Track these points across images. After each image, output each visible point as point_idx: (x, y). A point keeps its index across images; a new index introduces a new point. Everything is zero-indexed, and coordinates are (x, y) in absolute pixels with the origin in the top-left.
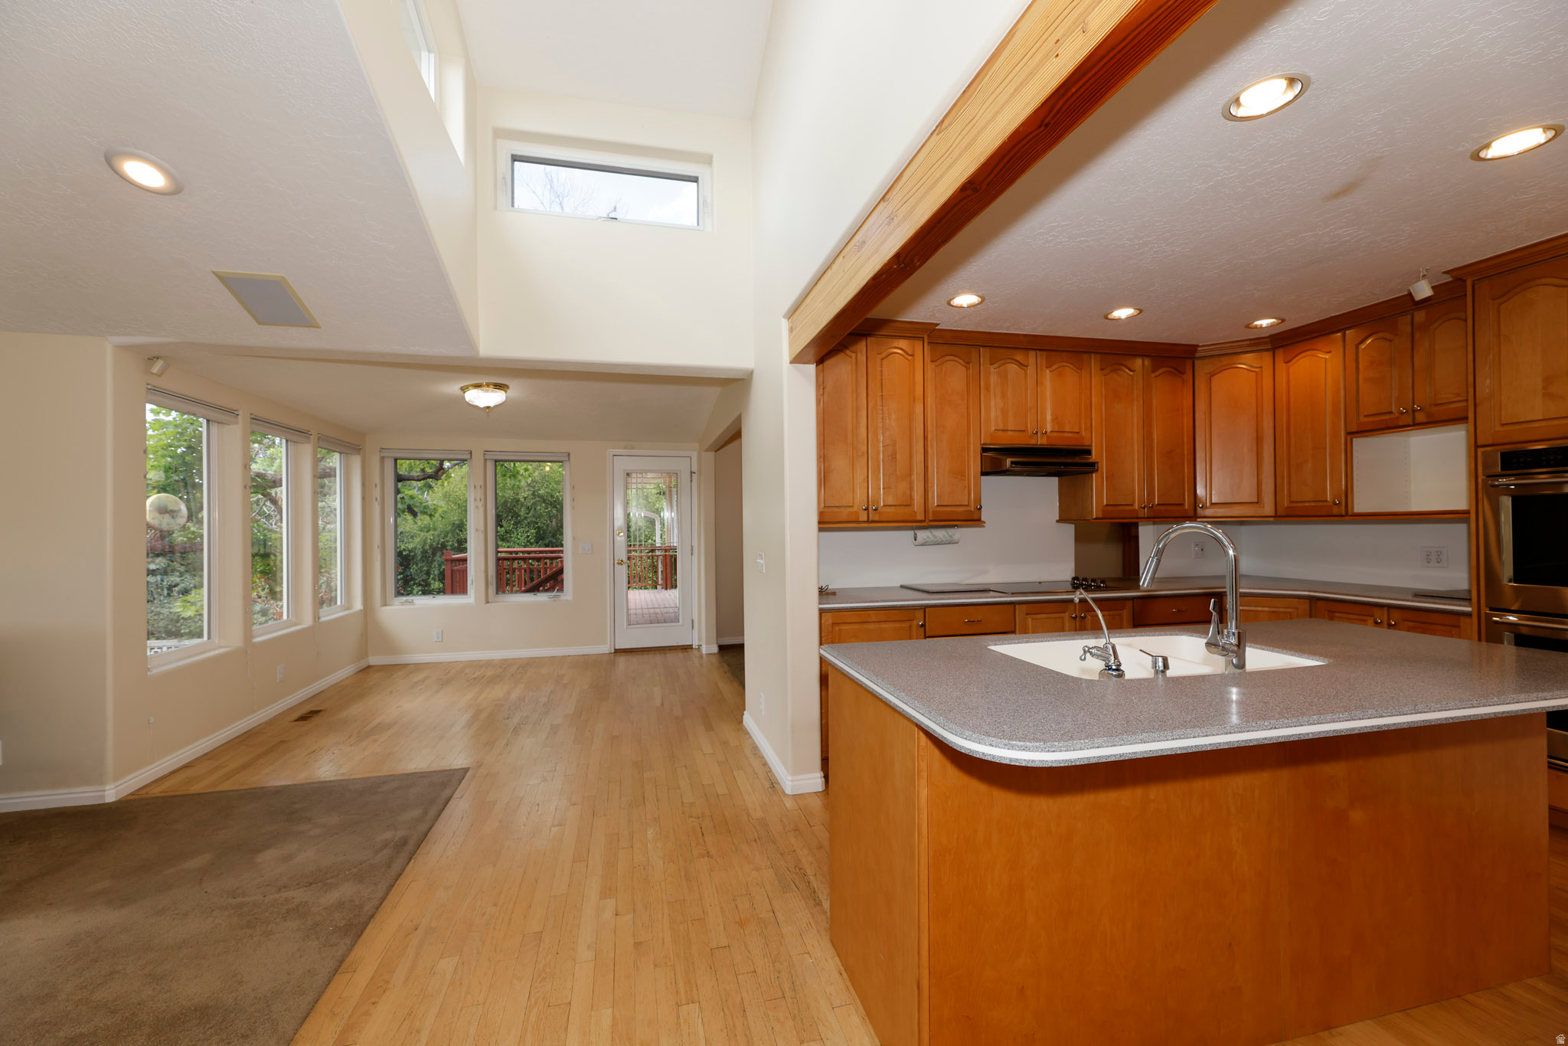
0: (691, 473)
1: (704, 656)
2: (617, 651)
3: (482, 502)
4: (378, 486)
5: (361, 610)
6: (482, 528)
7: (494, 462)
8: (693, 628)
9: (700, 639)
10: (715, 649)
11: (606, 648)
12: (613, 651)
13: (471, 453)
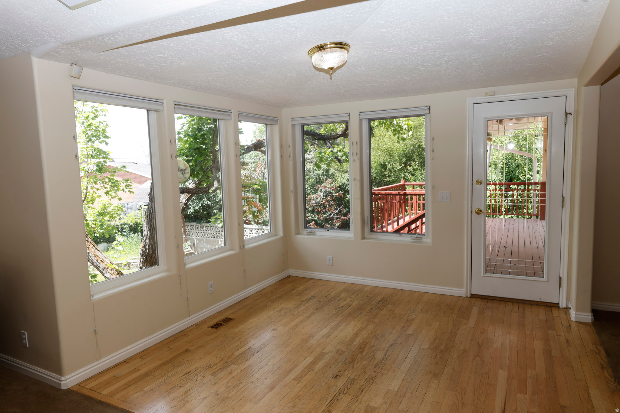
0: (566, 114)
1: (573, 325)
2: (473, 296)
3: (358, 156)
4: (291, 146)
5: (282, 237)
6: (358, 178)
7: (368, 120)
8: (560, 286)
9: (568, 299)
10: (588, 317)
11: (462, 292)
12: (469, 295)
13: (349, 115)
